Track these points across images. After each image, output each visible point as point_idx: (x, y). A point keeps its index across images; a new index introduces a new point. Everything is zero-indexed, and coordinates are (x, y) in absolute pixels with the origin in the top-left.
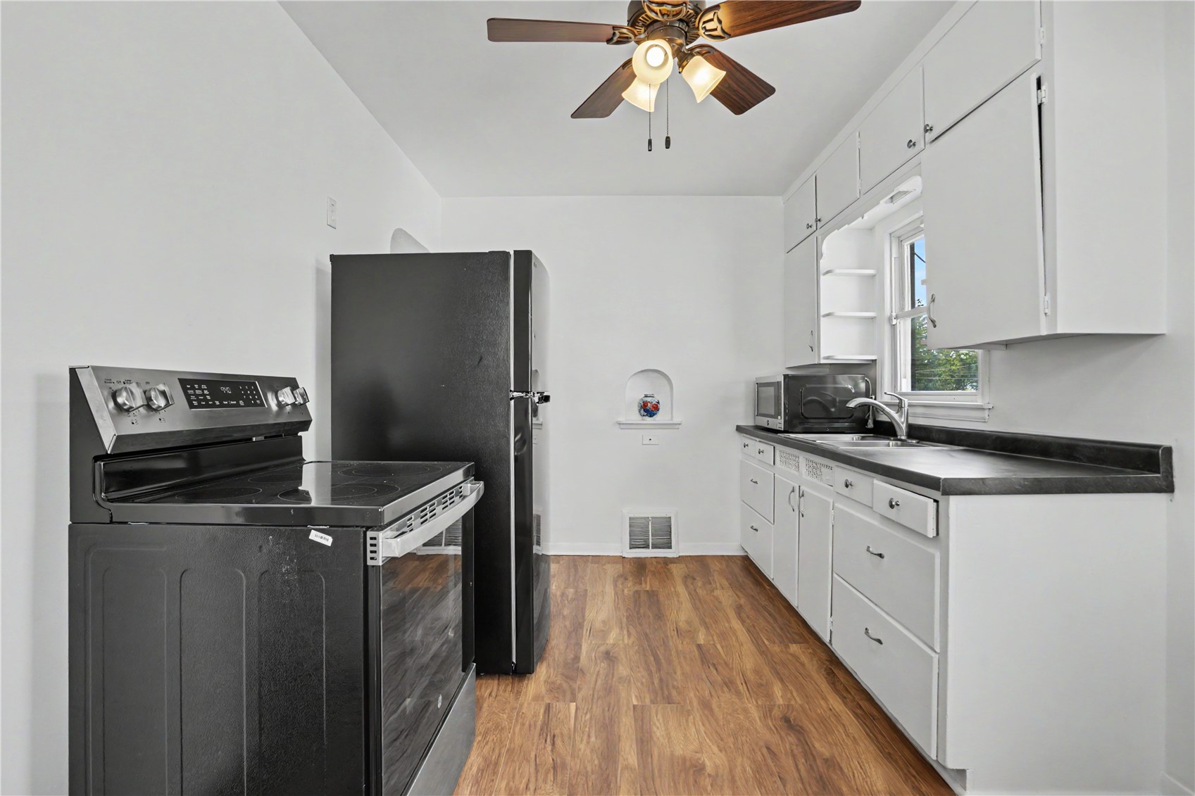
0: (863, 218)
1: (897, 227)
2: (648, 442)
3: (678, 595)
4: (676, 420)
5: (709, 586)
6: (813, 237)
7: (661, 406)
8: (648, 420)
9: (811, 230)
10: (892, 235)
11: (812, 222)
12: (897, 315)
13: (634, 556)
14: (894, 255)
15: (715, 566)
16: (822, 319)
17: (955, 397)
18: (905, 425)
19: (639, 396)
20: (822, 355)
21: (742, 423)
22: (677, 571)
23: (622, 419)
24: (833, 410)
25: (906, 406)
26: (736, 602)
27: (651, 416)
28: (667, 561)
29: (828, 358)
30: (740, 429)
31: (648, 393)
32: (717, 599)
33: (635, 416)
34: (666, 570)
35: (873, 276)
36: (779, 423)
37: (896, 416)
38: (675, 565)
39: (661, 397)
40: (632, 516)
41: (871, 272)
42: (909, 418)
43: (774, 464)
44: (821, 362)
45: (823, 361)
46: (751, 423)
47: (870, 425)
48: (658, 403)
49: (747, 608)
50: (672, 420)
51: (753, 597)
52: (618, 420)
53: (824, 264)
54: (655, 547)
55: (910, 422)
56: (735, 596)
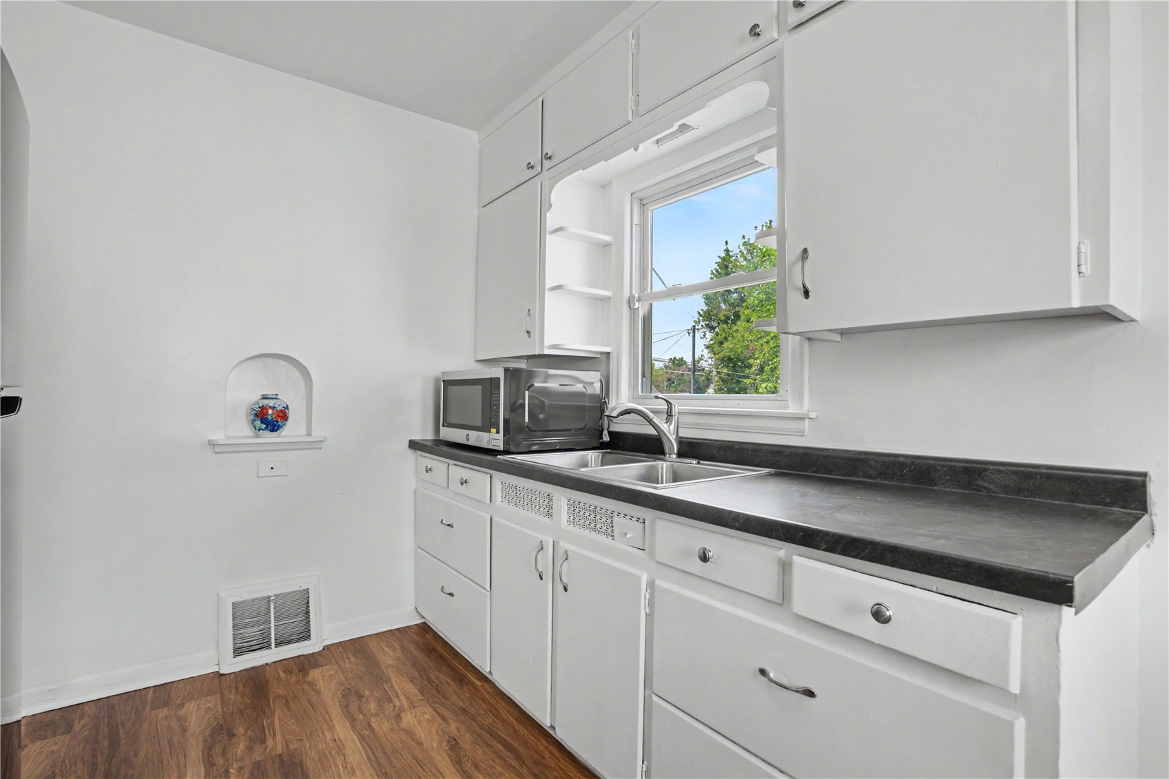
0: (636, 149)
1: (644, 185)
2: (270, 473)
3: (340, 747)
4: (317, 433)
5: (389, 708)
6: (537, 181)
7: (291, 414)
8: (269, 437)
9: (533, 173)
10: (635, 196)
11: (535, 159)
12: (639, 297)
13: (242, 668)
14: (636, 221)
15: (388, 657)
16: (547, 293)
17: (738, 402)
18: (674, 437)
19: (251, 396)
20: (547, 343)
21: (417, 437)
22: (325, 681)
23: (219, 437)
24: (542, 416)
25: (677, 414)
26: (443, 731)
27: (273, 430)
28: (303, 664)
29: (556, 347)
30: (414, 445)
31: (269, 392)
32: (409, 733)
33: (242, 430)
34: (306, 687)
35: (606, 246)
36: (495, 439)
37: (664, 426)
38: (320, 670)
39: (291, 397)
40: (237, 599)
41: (607, 238)
42: (679, 429)
43: (490, 501)
44: (546, 353)
45: (547, 352)
46: (429, 436)
47: (606, 438)
48: (287, 407)
49: (466, 741)
50: (309, 434)
51: (464, 711)
52: (211, 438)
53: (552, 220)
54: (279, 644)
55: (680, 435)
56: (438, 719)
